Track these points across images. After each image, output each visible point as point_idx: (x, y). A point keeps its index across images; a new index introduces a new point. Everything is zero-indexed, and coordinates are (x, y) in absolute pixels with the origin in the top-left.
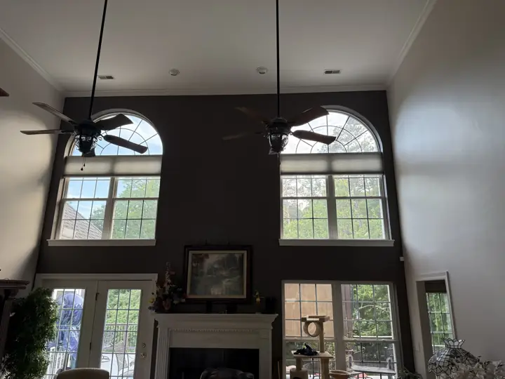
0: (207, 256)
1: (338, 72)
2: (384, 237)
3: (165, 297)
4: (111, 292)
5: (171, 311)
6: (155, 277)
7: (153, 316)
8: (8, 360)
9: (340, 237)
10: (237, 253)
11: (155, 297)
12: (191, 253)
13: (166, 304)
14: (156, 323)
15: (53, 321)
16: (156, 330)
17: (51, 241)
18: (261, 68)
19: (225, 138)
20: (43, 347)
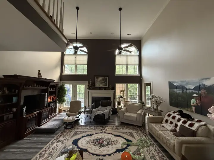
0: (99, 78)
1: (130, 35)
2: (137, 74)
3: (91, 86)
4: (78, 85)
5: (92, 89)
6: (88, 82)
7: (88, 90)
8: (58, 99)
9: (128, 74)
10: (106, 77)
11: (88, 86)
12: (95, 77)
13: (91, 88)
14: (89, 92)
15: (66, 91)
16: (89, 93)
17: (63, 74)
18: (112, 33)
19: (108, 51)
20: (64, 97)
